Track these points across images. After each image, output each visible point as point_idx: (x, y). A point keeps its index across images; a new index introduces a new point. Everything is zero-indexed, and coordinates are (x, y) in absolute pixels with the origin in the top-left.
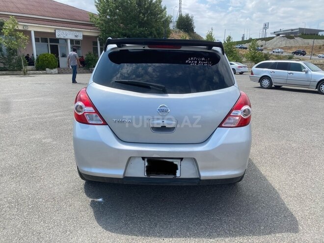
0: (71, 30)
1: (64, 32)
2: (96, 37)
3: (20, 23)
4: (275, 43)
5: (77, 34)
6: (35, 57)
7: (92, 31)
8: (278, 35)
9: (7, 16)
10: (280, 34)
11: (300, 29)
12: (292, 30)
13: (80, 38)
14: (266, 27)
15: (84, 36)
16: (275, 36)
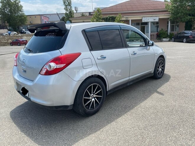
0: (152, 16)
1: (147, 18)
2: (168, 18)
3: (124, 17)
5: (155, 18)
6: (130, 35)
7: (165, 15)
9: (117, 14)
13: (157, 20)
15: (159, 19)
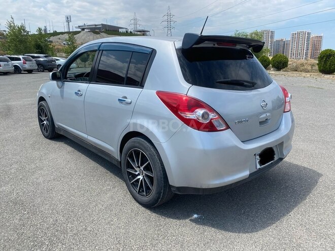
4: (83, 38)
8: (83, 29)
10: (85, 29)
11: (102, 24)
12: (96, 25)
14: (68, 20)
16: (80, 30)
